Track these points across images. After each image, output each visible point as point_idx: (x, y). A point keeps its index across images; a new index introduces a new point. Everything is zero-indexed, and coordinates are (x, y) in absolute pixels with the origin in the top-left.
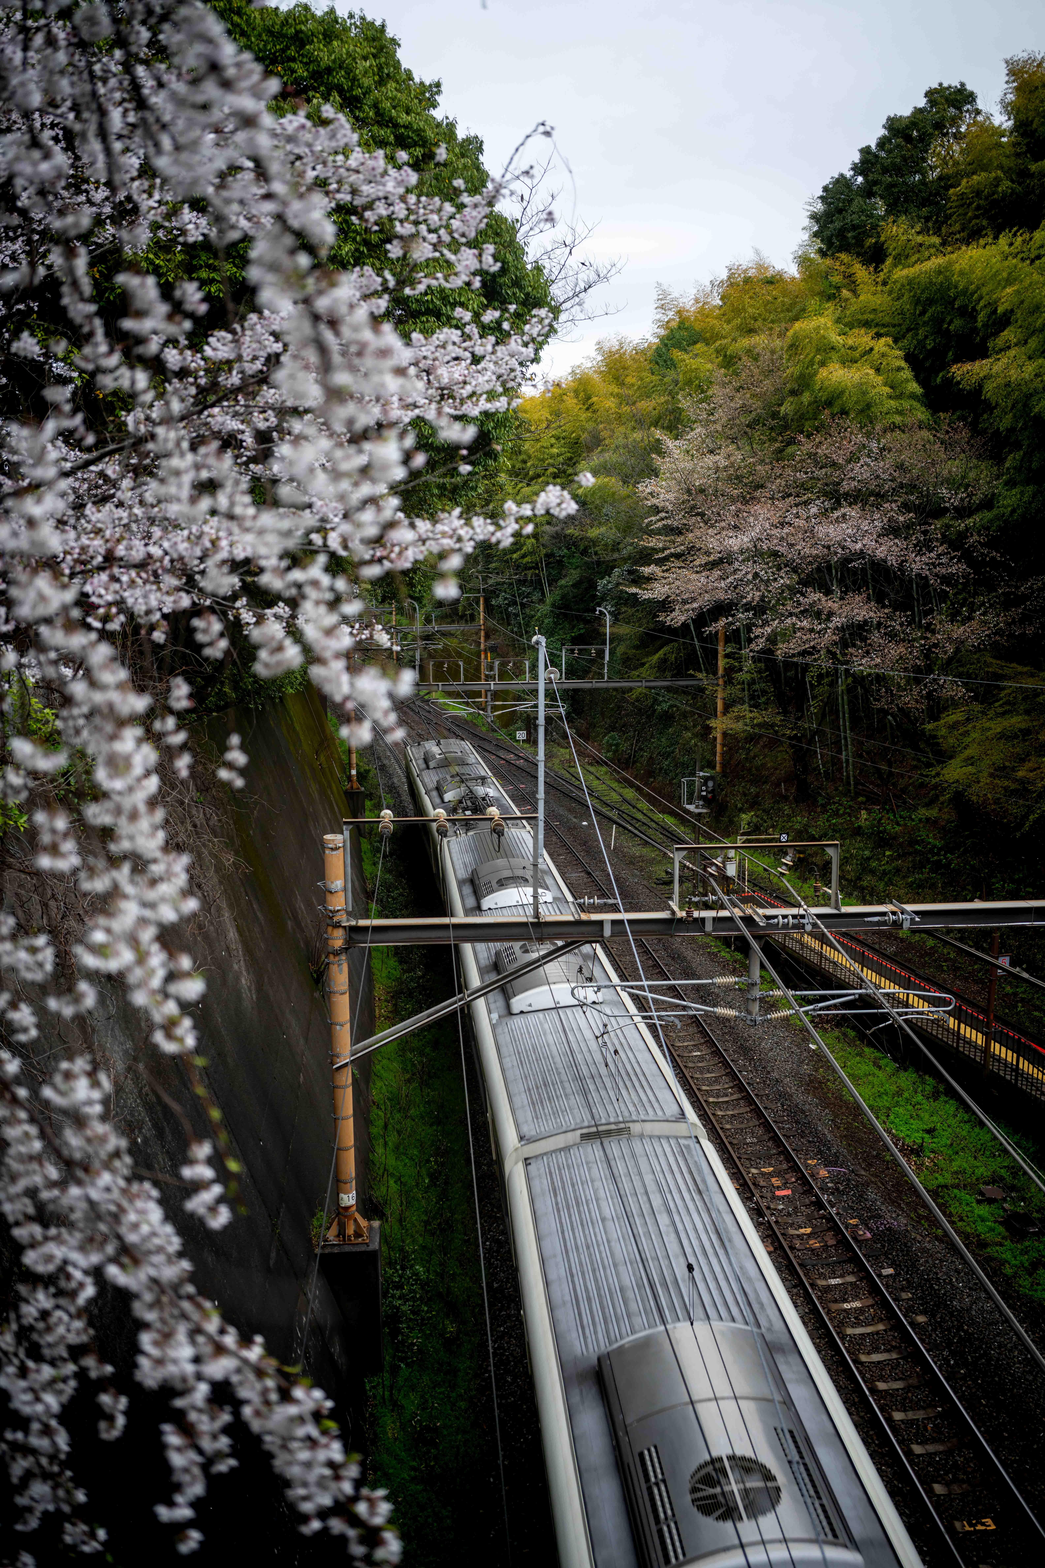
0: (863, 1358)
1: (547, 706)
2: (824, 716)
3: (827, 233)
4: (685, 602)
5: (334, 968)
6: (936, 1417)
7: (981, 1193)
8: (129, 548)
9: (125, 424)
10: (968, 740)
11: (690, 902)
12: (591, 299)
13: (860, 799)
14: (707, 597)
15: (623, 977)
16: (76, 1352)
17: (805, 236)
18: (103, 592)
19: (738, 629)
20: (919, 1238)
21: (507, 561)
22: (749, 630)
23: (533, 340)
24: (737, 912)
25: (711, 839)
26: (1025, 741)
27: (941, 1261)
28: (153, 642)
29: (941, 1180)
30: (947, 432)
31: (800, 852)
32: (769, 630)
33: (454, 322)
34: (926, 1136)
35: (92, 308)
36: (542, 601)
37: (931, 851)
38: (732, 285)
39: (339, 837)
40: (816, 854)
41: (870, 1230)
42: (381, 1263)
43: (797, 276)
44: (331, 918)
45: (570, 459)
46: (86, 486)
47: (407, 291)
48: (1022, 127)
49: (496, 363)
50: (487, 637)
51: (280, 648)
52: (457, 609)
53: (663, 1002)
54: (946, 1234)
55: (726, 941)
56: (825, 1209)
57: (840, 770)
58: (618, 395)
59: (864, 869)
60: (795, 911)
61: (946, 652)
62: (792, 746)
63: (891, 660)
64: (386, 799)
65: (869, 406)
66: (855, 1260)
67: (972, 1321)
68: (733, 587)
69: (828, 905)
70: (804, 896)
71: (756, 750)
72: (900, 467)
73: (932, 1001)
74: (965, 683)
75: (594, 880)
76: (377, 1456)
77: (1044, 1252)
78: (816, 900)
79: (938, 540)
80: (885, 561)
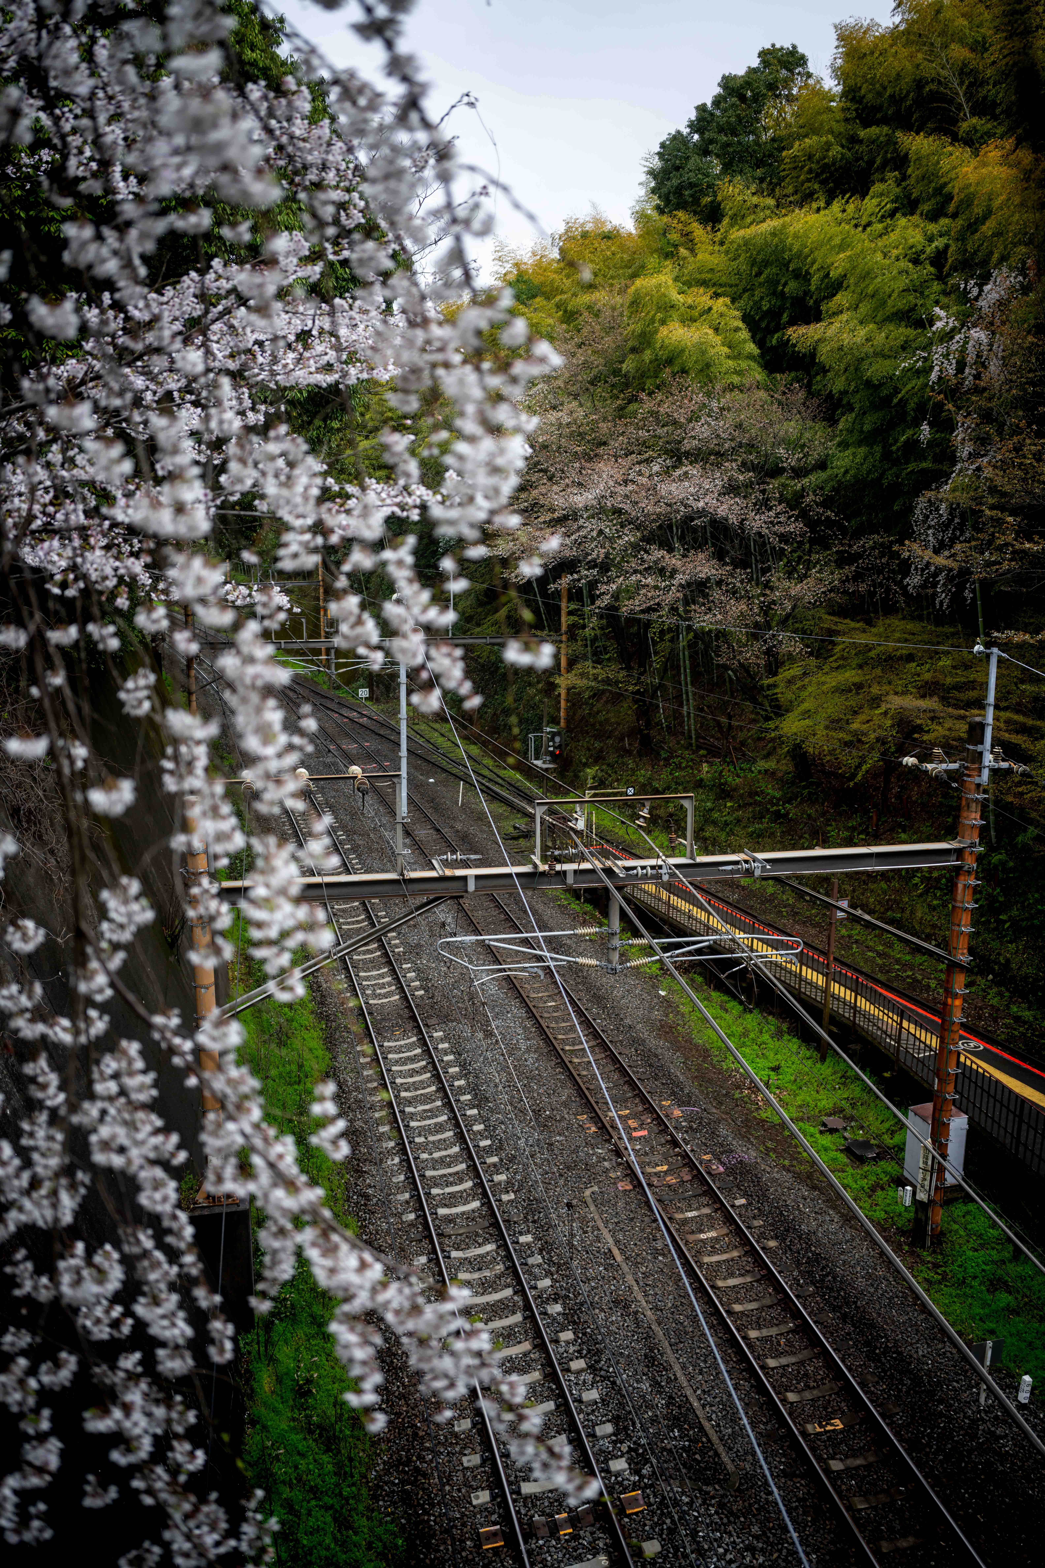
0: (720, 1283)
2: (665, 670)
3: (664, 190)
5: (198, 931)
6: (788, 1333)
7: (824, 1125)
10: (804, 694)
11: (552, 856)
13: (702, 752)
17: (642, 192)
19: (582, 586)
20: (768, 1169)
22: (595, 587)
24: (598, 864)
26: (858, 694)
27: (789, 1189)
30: (784, 393)
31: (654, 805)
32: (614, 587)
34: (772, 1073)
37: (770, 802)
38: (569, 238)
41: (722, 1163)
42: (251, 1222)
43: (634, 232)
48: (851, 93)
50: (326, 593)
56: (680, 1146)
57: (681, 724)
59: (706, 820)
60: (653, 862)
61: (784, 609)
62: (636, 702)
63: (732, 617)
65: (708, 366)
66: (710, 1192)
67: (819, 1242)
68: (578, 544)
69: (684, 856)
70: (661, 847)
71: (599, 705)
72: (739, 426)
73: (775, 945)
74: (802, 639)
75: (443, 837)
76: (255, 1410)
77: (882, 1176)
78: (672, 850)
79: (776, 499)
80: (727, 519)
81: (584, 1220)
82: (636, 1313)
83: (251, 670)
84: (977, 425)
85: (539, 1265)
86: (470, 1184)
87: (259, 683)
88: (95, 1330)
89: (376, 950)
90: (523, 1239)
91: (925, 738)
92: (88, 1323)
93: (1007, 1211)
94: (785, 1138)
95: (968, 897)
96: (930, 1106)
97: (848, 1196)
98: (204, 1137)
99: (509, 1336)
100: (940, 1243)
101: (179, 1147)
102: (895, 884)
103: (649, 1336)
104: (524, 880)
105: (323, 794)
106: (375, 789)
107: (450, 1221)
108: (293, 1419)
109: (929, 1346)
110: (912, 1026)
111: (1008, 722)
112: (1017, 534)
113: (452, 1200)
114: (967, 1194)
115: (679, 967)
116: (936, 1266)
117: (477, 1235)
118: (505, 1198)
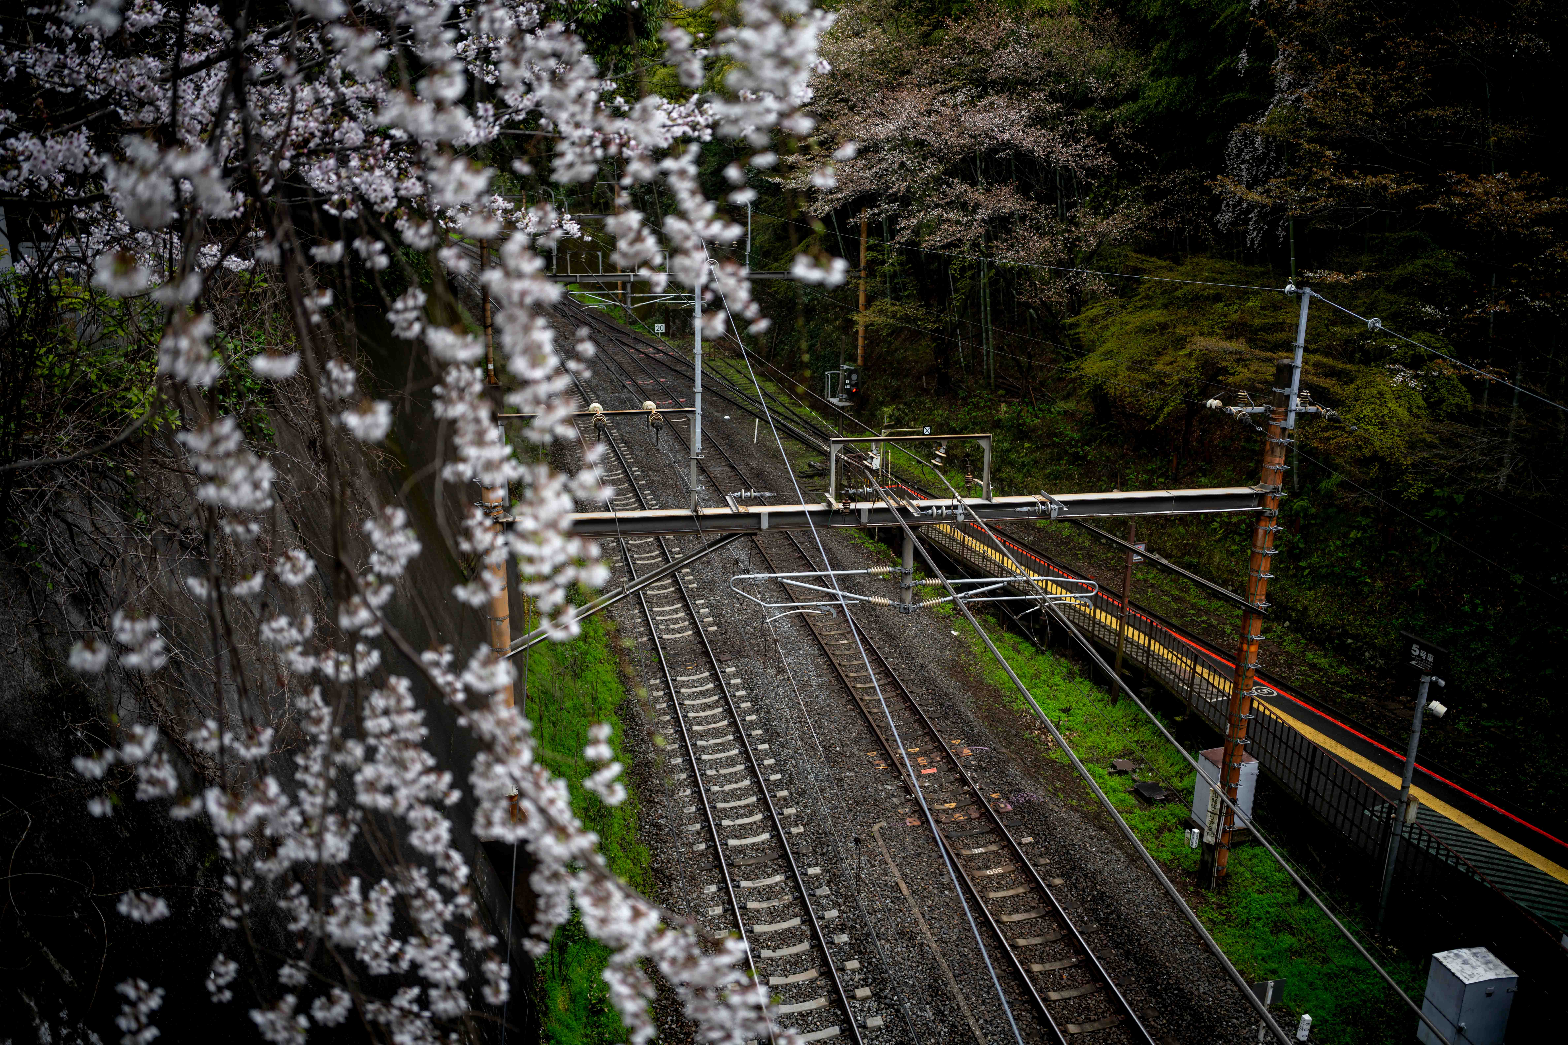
0: (1005, 918)
2: (965, 308)
6: (1070, 968)
7: (1114, 767)
10: (1106, 334)
11: (846, 495)
13: (1001, 392)
14: (851, 187)
19: (883, 220)
20: (1055, 809)
22: (894, 222)
24: (892, 504)
26: (1162, 334)
27: (1076, 829)
30: (1096, 19)
31: (950, 445)
32: (914, 222)
34: (1063, 715)
37: (1069, 444)
40: (958, 446)
41: (1009, 802)
44: (488, 514)
52: (593, 198)
55: (876, 532)
56: (969, 785)
57: (980, 363)
59: (1003, 461)
60: (948, 502)
61: (1089, 246)
62: (934, 340)
63: (1035, 253)
66: (997, 830)
67: (1104, 882)
68: (879, 177)
69: (980, 496)
70: (957, 487)
71: (897, 343)
72: (1048, 54)
73: (1070, 588)
74: (1107, 277)
75: (738, 474)
76: (549, 1026)
77: (1170, 818)
78: (968, 491)
79: (1083, 131)
80: (1032, 152)
81: (871, 855)
82: (921, 944)
83: (518, 286)
84: (1299, 52)
85: (827, 897)
86: (760, 816)
87: (528, 300)
88: (374, 964)
89: (669, 586)
90: (811, 871)
91: (1230, 380)
92: (367, 958)
93: (1296, 856)
94: (1074, 780)
95: (1269, 542)
96: (1220, 750)
97: (1135, 837)
98: (474, 779)
99: (796, 963)
100: (1225, 884)
101: (452, 786)
102: (1194, 528)
103: (933, 967)
104: (818, 519)
105: (619, 430)
106: (671, 427)
107: (740, 852)
108: (587, 1036)
109: (1210, 983)
110: (1206, 671)
111: (1317, 365)
112: (1336, 169)
113: (742, 832)
114: (1255, 837)
115: (972, 607)
116: (1220, 907)
117: (766, 866)
118: (794, 830)
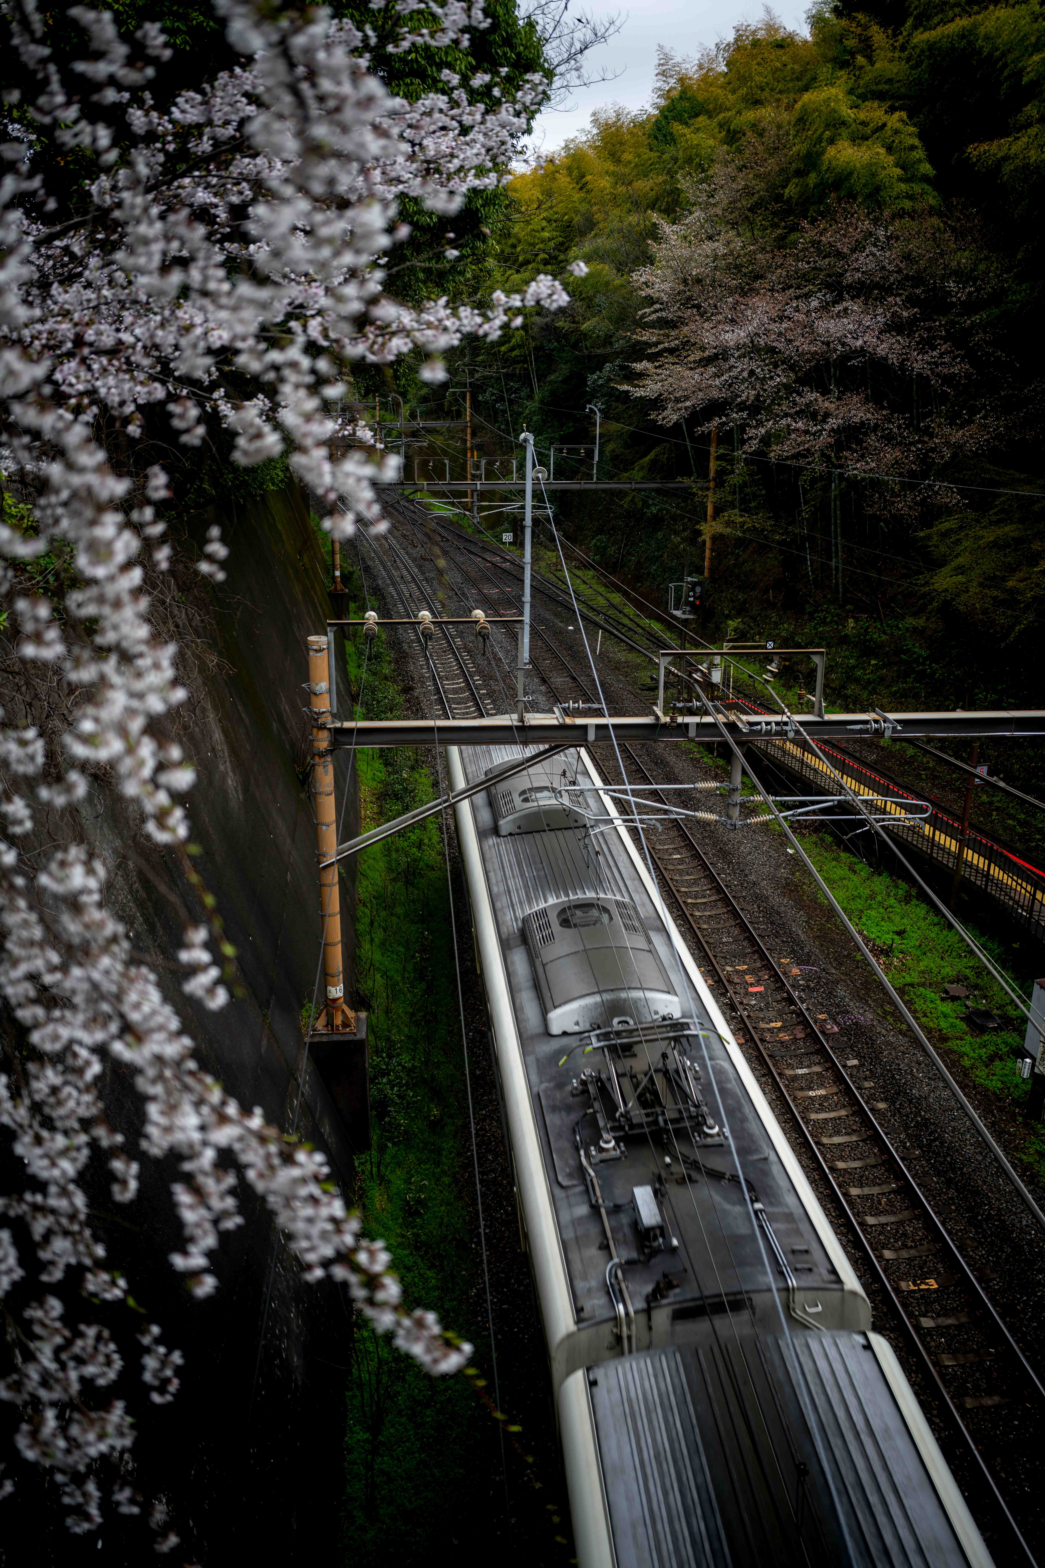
0: (825, 1140)
1: (534, 507)
2: (815, 520)
4: (678, 400)
5: (320, 770)
6: (890, 1193)
7: (946, 992)
8: (99, 333)
9: (89, 194)
10: (959, 548)
11: (674, 708)
12: (588, 59)
13: (848, 607)
14: (701, 395)
15: (606, 781)
16: (86, 1124)
18: (74, 381)
19: (732, 429)
20: (884, 1032)
21: (494, 354)
22: (743, 431)
23: (526, 108)
24: (721, 718)
25: (697, 645)
26: (1017, 550)
27: (904, 1053)
28: (128, 436)
29: (908, 980)
30: (959, 220)
31: (785, 660)
32: (763, 431)
33: (440, 85)
34: (896, 937)
35: (46, 51)
36: (530, 397)
37: (916, 661)
38: (738, 49)
39: (324, 639)
40: (802, 661)
41: (838, 1024)
42: (368, 1051)
43: (810, 39)
44: (316, 720)
45: (562, 244)
46: (51, 263)
47: (390, 48)
49: (485, 134)
50: (474, 434)
51: (259, 435)
52: (442, 404)
53: (646, 806)
54: (910, 1028)
55: (709, 747)
56: (796, 1004)
57: (829, 577)
58: (613, 174)
59: (848, 678)
60: (778, 718)
61: (942, 457)
62: (781, 552)
63: (886, 465)
64: (371, 601)
65: (878, 189)
66: (822, 1051)
67: (929, 1108)
68: (728, 385)
69: (812, 713)
70: (788, 703)
71: (745, 556)
72: (907, 257)
73: (909, 809)
74: (961, 490)
75: (579, 685)
77: (1002, 1046)
78: (800, 707)
79: (941, 338)
80: (886, 359)
104: (649, 732)
115: (807, 824)
